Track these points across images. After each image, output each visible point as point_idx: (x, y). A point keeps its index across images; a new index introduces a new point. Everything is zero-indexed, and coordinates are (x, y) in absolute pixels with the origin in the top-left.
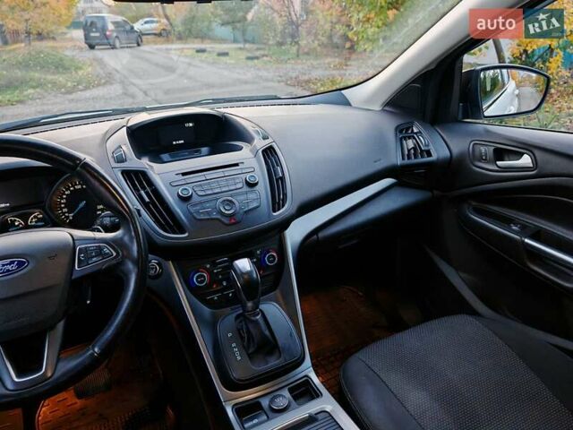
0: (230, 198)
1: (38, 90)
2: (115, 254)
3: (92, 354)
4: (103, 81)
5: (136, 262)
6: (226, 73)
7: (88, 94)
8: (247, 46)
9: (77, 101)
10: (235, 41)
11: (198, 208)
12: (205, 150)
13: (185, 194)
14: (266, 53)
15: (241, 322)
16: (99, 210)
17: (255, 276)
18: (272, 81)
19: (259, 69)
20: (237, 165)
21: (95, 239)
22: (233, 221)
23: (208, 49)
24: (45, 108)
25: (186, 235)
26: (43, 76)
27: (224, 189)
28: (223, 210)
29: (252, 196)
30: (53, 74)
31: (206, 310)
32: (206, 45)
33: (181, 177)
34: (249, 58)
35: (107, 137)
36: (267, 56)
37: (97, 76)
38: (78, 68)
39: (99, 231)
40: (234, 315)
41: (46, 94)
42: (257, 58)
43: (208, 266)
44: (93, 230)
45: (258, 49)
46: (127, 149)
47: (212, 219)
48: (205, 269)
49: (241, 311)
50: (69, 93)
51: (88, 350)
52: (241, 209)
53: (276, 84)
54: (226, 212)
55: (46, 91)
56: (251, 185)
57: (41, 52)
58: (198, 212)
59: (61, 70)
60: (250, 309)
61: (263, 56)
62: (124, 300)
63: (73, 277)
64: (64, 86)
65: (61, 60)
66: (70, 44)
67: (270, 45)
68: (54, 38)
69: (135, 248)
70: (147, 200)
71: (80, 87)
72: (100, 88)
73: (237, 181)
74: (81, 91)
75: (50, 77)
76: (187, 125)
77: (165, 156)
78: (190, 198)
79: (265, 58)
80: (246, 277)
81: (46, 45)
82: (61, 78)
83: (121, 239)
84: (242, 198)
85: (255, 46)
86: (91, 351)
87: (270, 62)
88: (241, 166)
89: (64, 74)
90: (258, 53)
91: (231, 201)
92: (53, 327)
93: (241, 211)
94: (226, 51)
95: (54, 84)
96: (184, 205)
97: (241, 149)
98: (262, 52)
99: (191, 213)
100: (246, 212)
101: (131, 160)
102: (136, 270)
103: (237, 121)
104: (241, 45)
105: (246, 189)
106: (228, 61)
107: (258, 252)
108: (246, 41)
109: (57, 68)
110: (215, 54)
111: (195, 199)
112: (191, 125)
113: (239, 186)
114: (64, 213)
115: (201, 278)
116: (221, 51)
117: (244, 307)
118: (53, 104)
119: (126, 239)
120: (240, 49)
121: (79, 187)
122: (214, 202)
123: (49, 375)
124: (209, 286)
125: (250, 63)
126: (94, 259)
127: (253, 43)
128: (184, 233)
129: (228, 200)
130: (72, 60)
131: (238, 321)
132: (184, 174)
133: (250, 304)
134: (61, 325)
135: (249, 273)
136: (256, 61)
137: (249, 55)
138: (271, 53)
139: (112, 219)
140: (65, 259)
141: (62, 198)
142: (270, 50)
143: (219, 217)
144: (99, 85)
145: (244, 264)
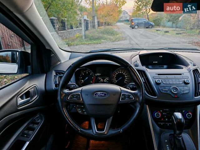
0: (176, 87)
1: (105, 40)
2: (134, 99)
3: (120, 131)
4: (124, 39)
5: (140, 104)
6: (167, 39)
7: (119, 42)
8: (177, 29)
9: (115, 44)
10: (172, 27)
11: (162, 88)
12: (165, 66)
13: (158, 82)
14: (185, 32)
15: (171, 137)
16: (125, 81)
17: (183, 121)
18: (186, 43)
19: (180, 38)
20: (181, 74)
21: (128, 92)
22: (176, 96)
23: (161, 30)
24: (106, 46)
25: (156, 97)
26: (107, 36)
27: (174, 83)
28: (173, 91)
29: (186, 88)
30: (110, 36)
31: (158, 128)
32: (160, 28)
33: (157, 75)
34: (177, 34)
35: (132, 57)
36: (185, 33)
37: (123, 37)
38: (117, 34)
39: (129, 89)
40: (169, 134)
41: (107, 42)
42: (180, 34)
43: (161, 111)
44: (127, 88)
45: (181, 30)
46: (139, 62)
47: (167, 93)
48: (160, 112)
49: (173, 133)
50: (113, 42)
51: (119, 129)
52: (180, 92)
53: (187, 44)
54: (174, 92)
55: (107, 41)
56: (186, 83)
57: (108, 29)
58: (162, 90)
59: (112, 35)
60: (177, 134)
61: (183, 33)
62: (133, 115)
63: (119, 103)
64: (112, 40)
65: (113, 32)
66: (116, 27)
67: (187, 29)
68: (112, 25)
69: (141, 98)
70: (144, 81)
71: (117, 40)
72: (123, 41)
73: (180, 81)
74: (117, 41)
75: (109, 37)
76: (160, 56)
77: (150, 67)
78: (160, 84)
79: (184, 34)
80: (178, 120)
81: (110, 27)
82: (112, 37)
83: (137, 94)
84: (182, 88)
85: (180, 29)
86: (120, 130)
87: (186, 35)
88: (182, 75)
89: (113, 36)
90: (181, 32)
91: (176, 88)
92: (109, 118)
93: (181, 93)
94: (168, 31)
95: (110, 39)
96: (157, 86)
97: (183, 68)
98: (183, 32)
99: (159, 89)
100: (182, 94)
101: (140, 66)
102: (139, 106)
103: (181, 57)
104: (175, 29)
105: (183, 85)
106: (168, 35)
107: (184, 111)
108: (177, 27)
109: (111, 34)
110: (164, 32)
111: (162, 84)
112: (162, 56)
113: (181, 83)
114: (114, 80)
115: (158, 114)
116: (166, 31)
117: (175, 132)
118: (108, 45)
119: (139, 94)
120: (174, 30)
121: (121, 72)
122: (170, 87)
123: (106, 133)
124: (160, 119)
125: (177, 35)
126: (127, 99)
127: (180, 28)
128: (156, 96)
129: (175, 88)
130: (116, 32)
131: (170, 136)
132: (159, 74)
133: (178, 132)
134: (111, 118)
135: (180, 119)
136: (180, 35)
137: (177, 32)
138: (187, 32)
139: (133, 86)
140: (117, 96)
141: (115, 75)
142: (186, 31)
143: (170, 93)
144: (122, 40)
145: (179, 115)
